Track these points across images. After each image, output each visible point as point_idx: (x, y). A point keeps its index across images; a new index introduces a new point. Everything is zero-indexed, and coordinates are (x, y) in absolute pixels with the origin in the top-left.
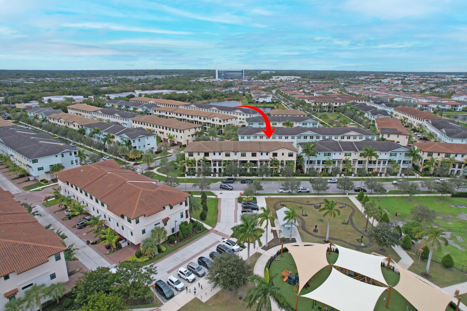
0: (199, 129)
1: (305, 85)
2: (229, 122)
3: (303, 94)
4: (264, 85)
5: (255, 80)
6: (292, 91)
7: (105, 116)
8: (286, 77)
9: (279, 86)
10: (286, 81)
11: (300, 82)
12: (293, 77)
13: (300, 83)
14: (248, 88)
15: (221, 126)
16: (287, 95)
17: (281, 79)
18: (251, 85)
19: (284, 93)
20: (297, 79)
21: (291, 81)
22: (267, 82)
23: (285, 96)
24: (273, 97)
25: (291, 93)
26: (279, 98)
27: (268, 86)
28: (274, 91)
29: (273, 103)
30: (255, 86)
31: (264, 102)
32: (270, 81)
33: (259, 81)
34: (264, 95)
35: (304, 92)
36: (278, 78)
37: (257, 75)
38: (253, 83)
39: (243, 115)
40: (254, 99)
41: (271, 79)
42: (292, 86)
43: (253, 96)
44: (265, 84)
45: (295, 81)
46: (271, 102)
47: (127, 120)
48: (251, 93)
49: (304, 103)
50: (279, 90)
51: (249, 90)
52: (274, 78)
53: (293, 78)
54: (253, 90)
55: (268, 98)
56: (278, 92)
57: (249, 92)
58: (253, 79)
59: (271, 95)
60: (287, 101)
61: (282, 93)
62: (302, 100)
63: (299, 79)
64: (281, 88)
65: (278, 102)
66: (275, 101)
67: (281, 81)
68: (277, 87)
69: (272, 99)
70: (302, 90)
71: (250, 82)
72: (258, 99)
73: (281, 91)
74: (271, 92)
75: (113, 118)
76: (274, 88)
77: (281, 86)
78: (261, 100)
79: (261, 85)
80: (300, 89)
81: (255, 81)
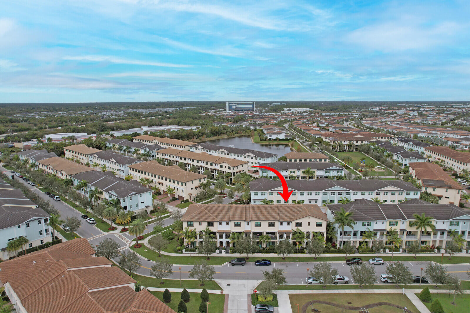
0: (205, 180)
1: (319, 118)
2: (240, 168)
3: (318, 129)
4: (276, 119)
5: (266, 112)
6: (305, 125)
7: (102, 161)
8: (297, 109)
9: (291, 119)
10: (298, 113)
11: (313, 114)
12: (305, 109)
13: (312, 116)
14: (259, 122)
15: (230, 174)
16: (301, 130)
17: (293, 112)
18: (263, 118)
19: (297, 128)
20: (309, 111)
21: (303, 113)
22: (278, 115)
23: (300, 132)
24: (286, 133)
25: (306, 128)
26: (293, 134)
27: (280, 119)
28: (286, 125)
29: (287, 140)
30: (267, 120)
31: (277, 139)
32: (282, 114)
33: (270, 114)
34: (277, 131)
35: (318, 126)
36: (290, 110)
37: (268, 106)
38: (264, 116)
39: (256, 159)
40: (266, 135)
41: (283, 111)
42: (305, 119)
43: (265, 132)
44: (277, 117)
45: (307, 114)
46: (284, 139)
47: (124, 167)
48: (263, 128)
49: (320, 141)
50: (292, 125)
51: (260, 125)
52: (285, 111)
53: (305, 111)
54: (264, 125)
55: (281, 135)
56: (291, 126)
57: (261, 127)
58: (264, 111)
59: (285, 132)
60: (302, 138)
61: (296, 128)
62: (318, 138)
63: (311, 111)
64: (294, 122)
65: (292, 139)
66: (289, 138)
67: (293, 113)
68: (289, 121)
69: (285, 136)
70: (316, 124)
71: (261, 115)
72: (271, 136)
73: (294, 126)
74: (284, 127)
75: (109, 163)
76: (286, 122)
77: (293, 119)
78: (274, 137)
79: (273, 119)
80: (314, 123)
81: (266, 114)
